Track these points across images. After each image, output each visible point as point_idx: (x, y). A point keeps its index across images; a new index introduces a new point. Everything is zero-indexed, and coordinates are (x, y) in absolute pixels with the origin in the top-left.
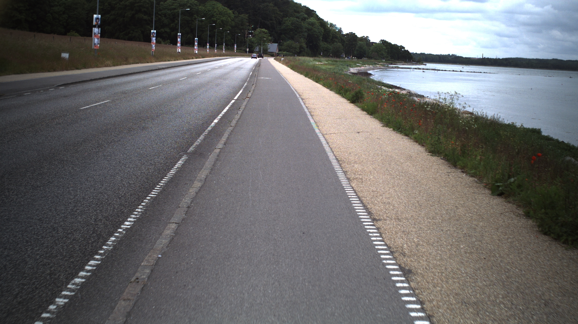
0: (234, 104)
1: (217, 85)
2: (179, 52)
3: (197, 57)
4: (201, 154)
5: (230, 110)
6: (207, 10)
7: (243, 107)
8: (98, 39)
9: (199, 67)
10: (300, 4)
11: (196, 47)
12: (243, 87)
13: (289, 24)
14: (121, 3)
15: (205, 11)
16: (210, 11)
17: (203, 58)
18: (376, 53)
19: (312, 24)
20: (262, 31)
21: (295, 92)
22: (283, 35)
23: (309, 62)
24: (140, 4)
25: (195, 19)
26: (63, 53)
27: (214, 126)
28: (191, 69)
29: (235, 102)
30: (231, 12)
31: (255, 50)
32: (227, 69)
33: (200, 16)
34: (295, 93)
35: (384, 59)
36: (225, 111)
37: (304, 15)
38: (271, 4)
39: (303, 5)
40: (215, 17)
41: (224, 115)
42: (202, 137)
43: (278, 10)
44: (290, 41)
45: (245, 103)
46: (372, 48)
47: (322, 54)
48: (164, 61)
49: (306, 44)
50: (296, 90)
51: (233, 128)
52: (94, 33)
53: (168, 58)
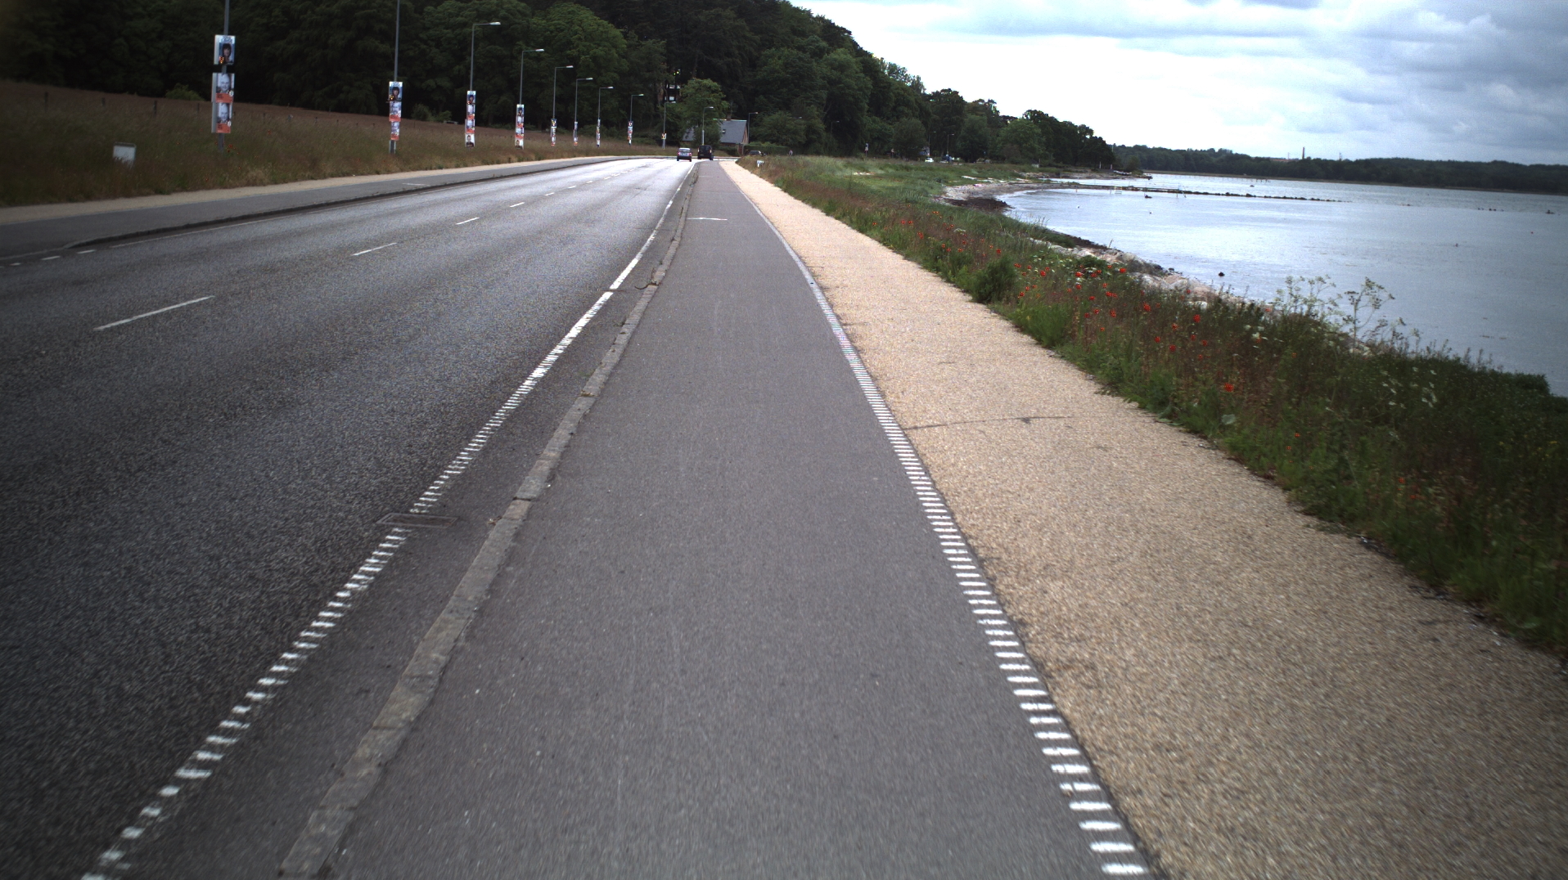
0: (607, 305)
1: (564, 243)
2: (471, 143)
3: (522, 156)
4: (460, 519)
5: (593, 328)
6: (552, 28)
7: (634, 318)
8: (228, 105)
9: (523, 186)
10: (808, 13)
11: (518, 130)
12: (644, 248)
13: (778, 67)
14: (318, 9)
15: (548, 30)
16: (562, 30)
17: (539, 159)
18: (1015, 146)
19: (842, 67)
20: (705, 86)
21: (800, 265)
22: (762, 97)
23: (833, 172)
24: (369, 11)
25: (520, 52)
26: (118, 145)
27: (531, 393)
28: (500, 190)
29: (611, 299)
30: (617, 32)
31: (684, 139)
32: (602, 191)
33: (532, 44)
34: (798, 269)
35: (1036, 161)
36: (574, 332)
37: (818, 41)
38: (729, 13)
39: (814, 16)
40: (574, 48)
41: (569, 350)
42: (480, 439)
43: (747, 28)
44: (780, 112)
45: (642, 304)
46: (1003, 132)
47: (867, 149)
48: (426, 169)
49: (825, 121)
50: (800, 258)
51: (591, 401)
52: (217, 88)
53: (437, 160)
